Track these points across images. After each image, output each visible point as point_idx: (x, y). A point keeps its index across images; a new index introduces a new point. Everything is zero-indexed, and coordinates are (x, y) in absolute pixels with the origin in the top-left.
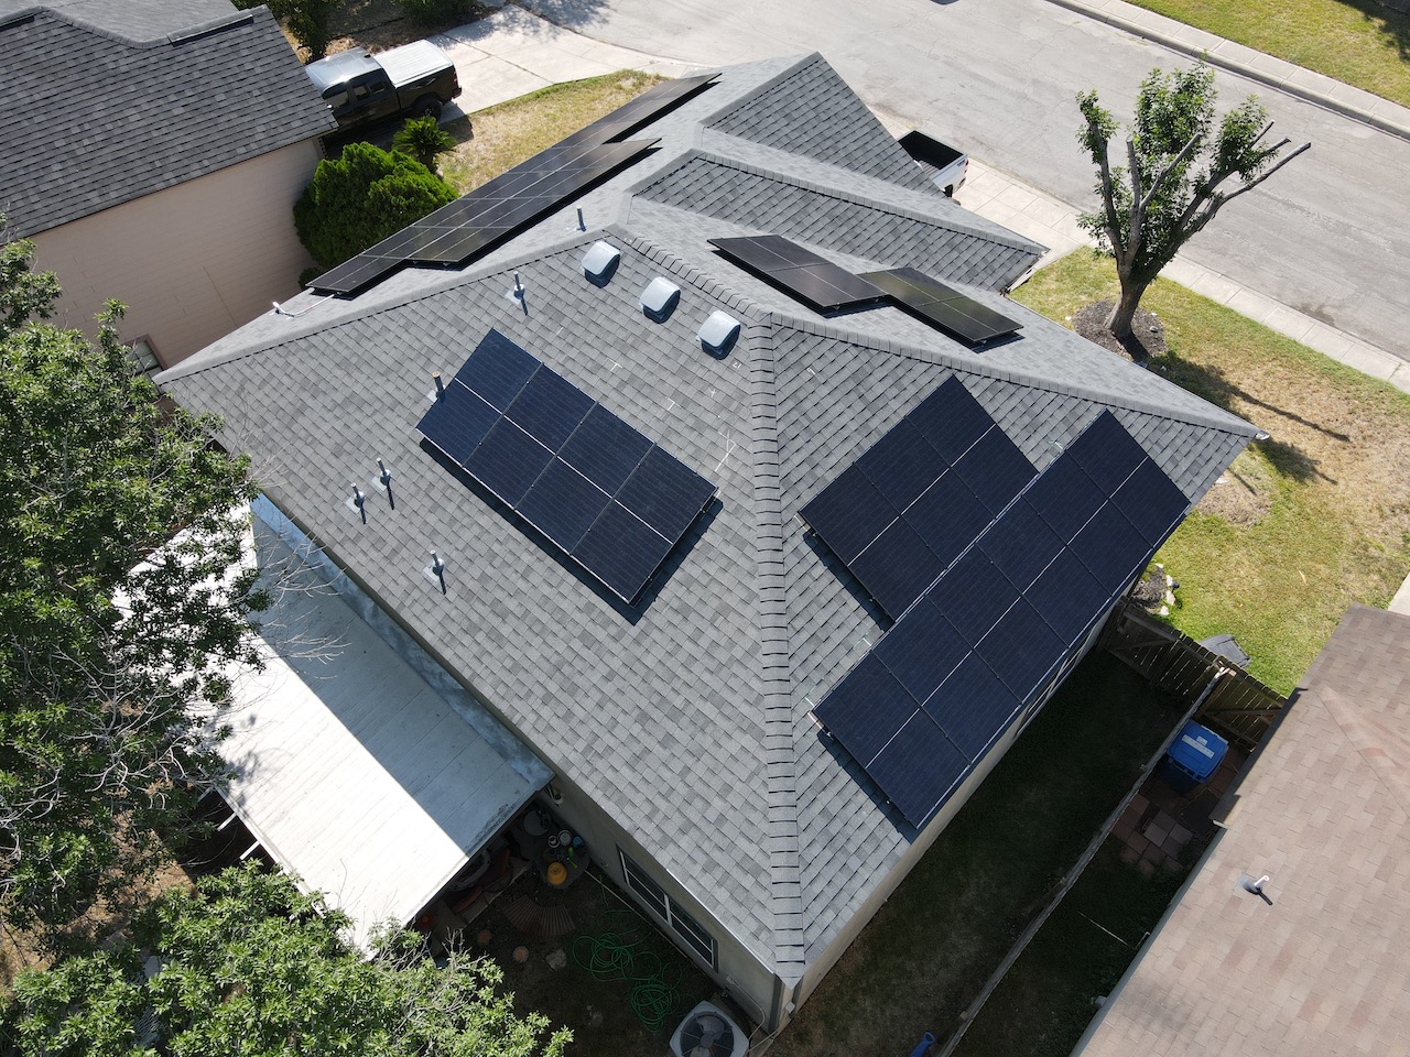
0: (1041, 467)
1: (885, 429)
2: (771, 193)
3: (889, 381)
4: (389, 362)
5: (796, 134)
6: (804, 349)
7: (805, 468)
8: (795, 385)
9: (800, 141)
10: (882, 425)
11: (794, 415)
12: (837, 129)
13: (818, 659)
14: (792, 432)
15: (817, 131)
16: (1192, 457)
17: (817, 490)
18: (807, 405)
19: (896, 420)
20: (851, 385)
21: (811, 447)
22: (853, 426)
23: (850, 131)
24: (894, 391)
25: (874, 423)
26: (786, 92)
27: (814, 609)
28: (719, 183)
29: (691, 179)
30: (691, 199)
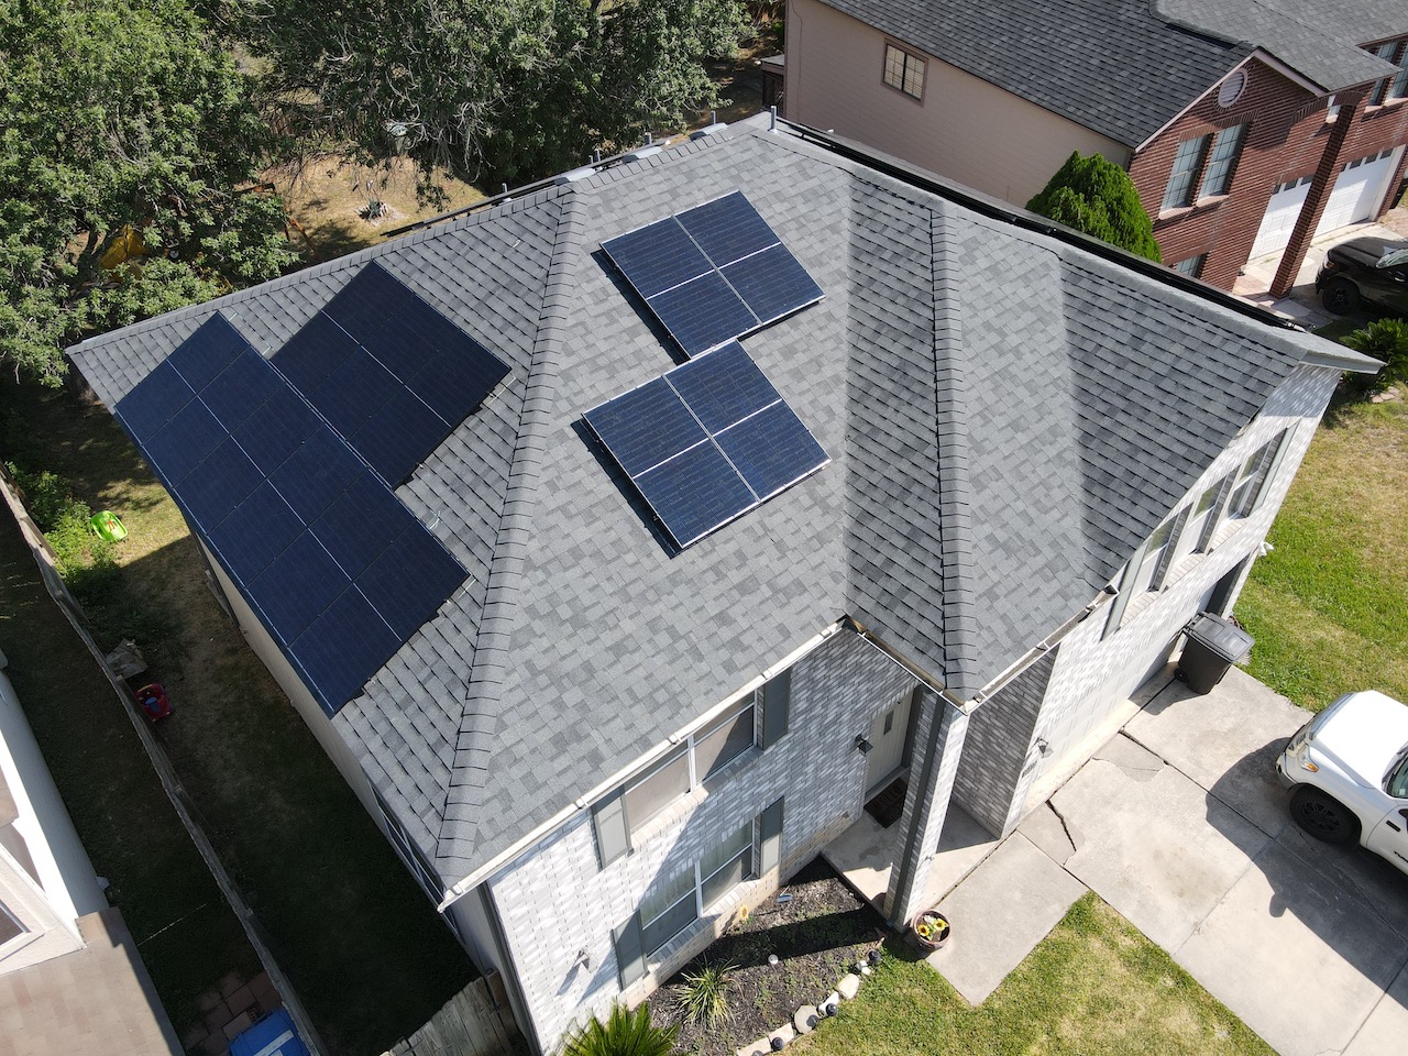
0: (402, 493)
1: (458, 322)
2: (913, 294)
3: (510, 316)
5: (1110, 358)
6: (540, 231)
7: (420, 264)
8: (501, 234)
9: (1099, 365)
10: (462, 318)
11: (470, 241)
12: (1154, 407)
13: (263, 315)
14: (453, 243)
15: (1131, 382)
16: (410, 737)
17: (400, 277)
18: (481, 249)
19: (468, 330)
20: (504, 281)
22: (459, 293)
23: (1161, 426)
24: (498, 323)
25: (464, 312)
26: (1185, 328)
27: (301, 303)
28: (903, 239)
29: (896, 214)
30: (868, 222)
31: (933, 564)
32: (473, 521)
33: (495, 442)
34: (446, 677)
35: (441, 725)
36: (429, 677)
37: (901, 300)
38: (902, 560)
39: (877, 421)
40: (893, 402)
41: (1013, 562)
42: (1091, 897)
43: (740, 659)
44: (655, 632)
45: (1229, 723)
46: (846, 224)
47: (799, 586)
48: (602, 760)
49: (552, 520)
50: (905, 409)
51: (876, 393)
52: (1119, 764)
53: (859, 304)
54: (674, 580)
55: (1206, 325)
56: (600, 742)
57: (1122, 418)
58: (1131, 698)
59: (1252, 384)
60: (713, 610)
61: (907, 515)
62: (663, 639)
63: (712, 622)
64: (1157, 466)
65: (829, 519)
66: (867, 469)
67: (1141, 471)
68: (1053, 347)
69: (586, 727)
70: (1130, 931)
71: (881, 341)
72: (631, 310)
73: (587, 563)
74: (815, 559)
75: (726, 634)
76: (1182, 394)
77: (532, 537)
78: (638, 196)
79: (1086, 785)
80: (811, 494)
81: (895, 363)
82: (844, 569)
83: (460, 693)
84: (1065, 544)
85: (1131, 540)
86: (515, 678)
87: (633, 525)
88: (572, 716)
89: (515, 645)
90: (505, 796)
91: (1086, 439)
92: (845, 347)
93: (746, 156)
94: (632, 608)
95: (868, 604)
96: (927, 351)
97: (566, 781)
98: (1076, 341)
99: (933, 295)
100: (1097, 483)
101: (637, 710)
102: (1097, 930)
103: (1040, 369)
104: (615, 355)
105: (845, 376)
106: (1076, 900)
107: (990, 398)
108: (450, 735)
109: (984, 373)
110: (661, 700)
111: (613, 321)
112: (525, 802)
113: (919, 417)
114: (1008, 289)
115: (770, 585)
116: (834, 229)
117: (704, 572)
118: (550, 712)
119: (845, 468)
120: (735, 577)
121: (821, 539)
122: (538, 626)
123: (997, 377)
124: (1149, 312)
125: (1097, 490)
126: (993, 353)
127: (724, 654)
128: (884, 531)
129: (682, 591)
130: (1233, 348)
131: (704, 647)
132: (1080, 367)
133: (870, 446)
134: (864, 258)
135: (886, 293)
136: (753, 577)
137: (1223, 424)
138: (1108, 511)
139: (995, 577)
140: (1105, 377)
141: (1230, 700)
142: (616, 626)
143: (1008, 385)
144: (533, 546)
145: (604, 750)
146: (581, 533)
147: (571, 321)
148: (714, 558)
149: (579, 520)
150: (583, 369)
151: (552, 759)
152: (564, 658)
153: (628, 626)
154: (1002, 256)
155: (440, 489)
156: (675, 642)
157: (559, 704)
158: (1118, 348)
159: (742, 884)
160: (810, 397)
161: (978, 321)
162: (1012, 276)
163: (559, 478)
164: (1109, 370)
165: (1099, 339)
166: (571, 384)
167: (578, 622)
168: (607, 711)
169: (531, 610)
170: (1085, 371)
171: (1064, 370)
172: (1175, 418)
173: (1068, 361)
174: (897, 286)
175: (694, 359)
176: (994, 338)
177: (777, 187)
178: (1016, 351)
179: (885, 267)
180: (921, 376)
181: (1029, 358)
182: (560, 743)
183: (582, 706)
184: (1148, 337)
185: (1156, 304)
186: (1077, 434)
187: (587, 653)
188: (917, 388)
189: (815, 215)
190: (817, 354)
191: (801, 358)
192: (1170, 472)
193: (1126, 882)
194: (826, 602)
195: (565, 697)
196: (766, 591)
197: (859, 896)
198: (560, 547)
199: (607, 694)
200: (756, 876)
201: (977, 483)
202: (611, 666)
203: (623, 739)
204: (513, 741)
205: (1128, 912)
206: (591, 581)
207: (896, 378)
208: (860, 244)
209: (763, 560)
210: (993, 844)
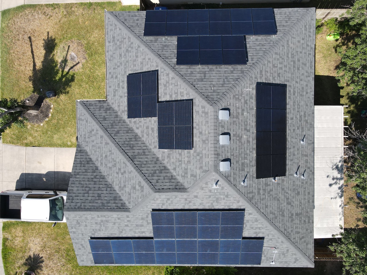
0: (175, 37)
3: (194, 75)
4: (276, 202)
5: (103, 189)
6: (209, 94)
7: (235, 72)
8: (220, 88)
9: (104, 186)
10: (205, 68)
11: (227, 83)
12: (87, 183)
14: (231, 80)
15: (95, 186)
16: (132, 18)
18: (221, 83)
20: (205, 80)
21: (229, 75)
22: (213, 72)
23: (84, 179)
24: (194, 72)
25: (207, 70)
26: (91, 204)
28: (156, 178)
29: (165, 184)
30: (170, 178)
31: (98, 117)
37: (145, 163)
38: (104, 114)
39: (128, 134)
40: (128, 140)
41: (89, 131)
43: (110, 76)
46: (174, 174)
49: (144, 55)
50: (125, 140)
51: (133, 140)
53: (154, 156)
54: (125, 72)
55: (87, 207)
56: (111, 44)
57: (92, 177)
59: (71, 198)
60: (118, 76)
61: (108, 122)
62: (119, 64)
64: (80, 171)
65: (121, 111)
67: (83, 168)
68: (115, 183)
69: (114, 43)
71: (142, 151)
73: (135, 58)
74: (117, 102)
75: (114, 76)
76: (84, 188)
77: (143, 50)
78: (204, 123)
81: (134, 148)
82: (113, 106)
84: (86, 144)
85: (77, 154)
88: (116, 41)
89: (129, 38)
91: (97, 168)
92: (148, 145)
93: (204, 163)
96: (129, 154)
98: (112, 189)
99: (138, 168)
100: (89, 161)
101: (112, 53)
103: (113, 175)
104: (168, 89)
105: (143, 139)
107: (113, 156)
109: (117, 160)
111: (175, 93)
113: (120, 140)
114: (130, 186)
115: (117, 90)
116: (175, 169)
120: (121, 84)
121: (119, 106)
122: (130, 43)
123: (115, 163)
124: (101, 204)
125: (89, 160)
126: (120, 168)
127: (112, 73)
128: (111, 117)
130: (79, 204)
133: (126, 129)
134: (163, 168)
135: (150, 162)
137: (72, 186)
138: (84, 157)
139: (89, 125)
140: (101, 184)
143: (113, 163)
144: (141, 50)
146: (140, 60)
147: (179, 83)
148: (125, 82)
149: (142, 61)
151: (112, 35)
153: (123, 59)
154: (137, 194)
155: (169, 44)
157: (118, 40)
158: (102, 192)
160: (142, 126)
161: (127, 171)
162: (132, 192)
163: (150, 61)
164: (101, 186)
165: (108, 192)
166: (166, 75)
167: (127, 50)
168: (114, 48)
170: (106, 183)
171: (109, 180)
172: (82, 182)
173: (111, 183)
174: (148, 165)
176: (122, 171)
177: (192, 164)
178: (117, 173)
179: (155, 168)
180: (127, 148)
181: (116, 175)
182: (114, 37)
183: (116, 44)
184: (97, 198)
185: (100, 207)
186: (99, 168)
187: (123, 49)
188: (125, 145)
189: (180, 168)
190: (149, 136)
191: (150, 132)
192: (77, 171)
195: (119, 42)
196: (117, 88)
198: (139, 54)
199: (116, 49)
201: (102, 137)
204: (117, 30)
207: (132, 145)
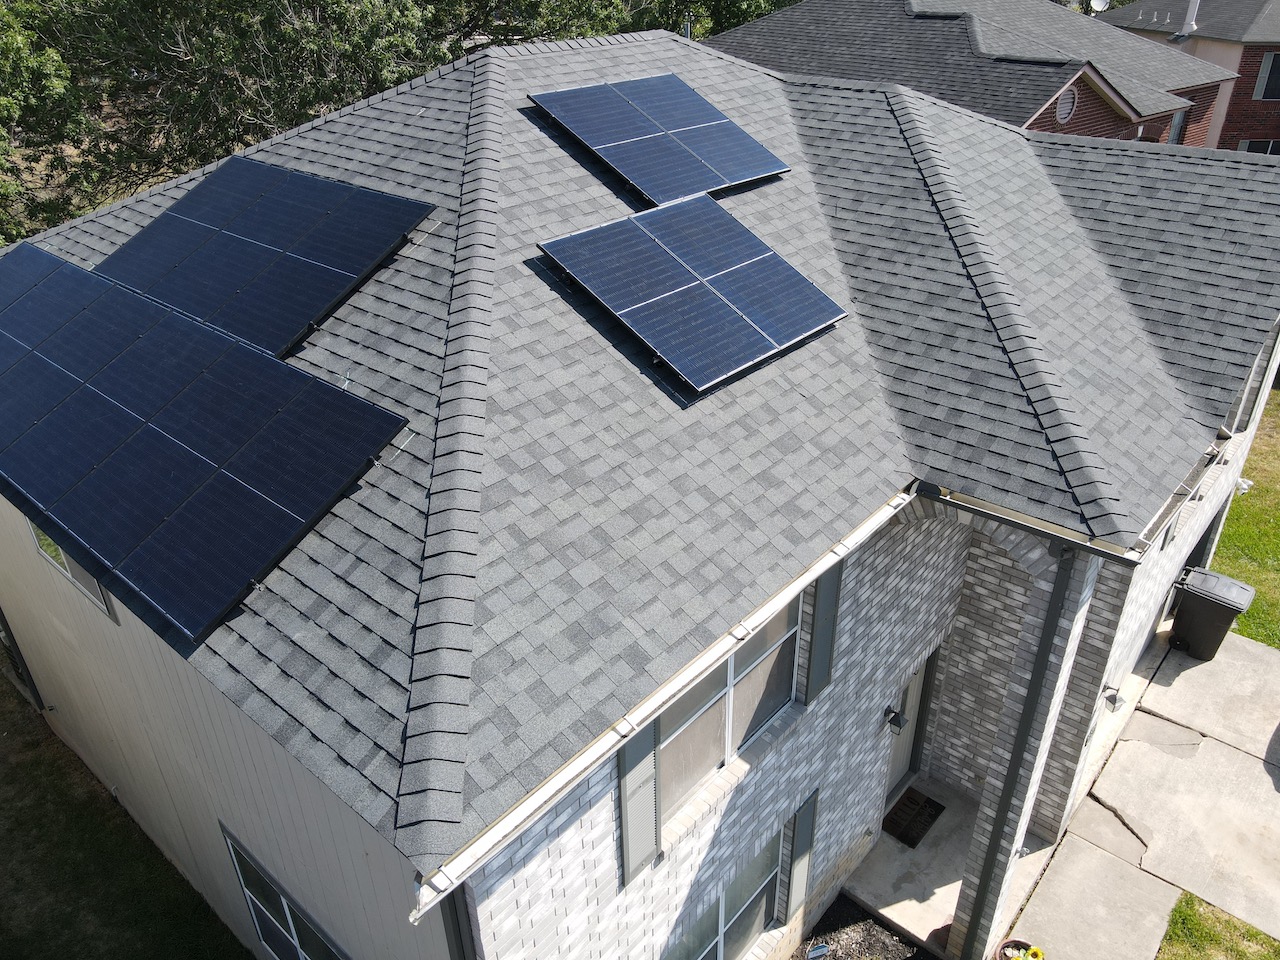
2: (890, 161)
3: (424, 171)
6: (449, 95)
7: (295, 153)
8: (399, 108)
11: (360, 122)
12: (1199, 243)
13: (86, 240)
15: (1160, 226)
18: (375, 125)
20: (411, 144)
22: (350, 165)
23: (1217, 258)
24: (409, 180)
28: (860, 121)
30: (813, 113)
31: (1017, 404)
32: (399, 372)
33: (423, 287)
34: (383, 561)
35: (383, 626)
36: (353, 567)
37: (876, 169)
38: (972, 406)
39: (886, 279)
40: (900, 258)
41: (1110, 399)
42: (1189, 900)
43: (803, 527)
44: (685, 494)
45: (1248, 687)
46: (789, 118)
47: (852, 448)
48: (648, 659)
49: (516, 359)
51: (875, 253)
52: (1152, 742)
54: (693, 433)
56: (639, 633)
57: (1164, 259)
58: (1135, 671)
60: (753, 468)
61: (960, 359)
62: (698, 503)
63: (754, 484)
64: (1229, 295)
65: (861, 377)
66: (890, 325)
67: (1212, 303)
68: (1054, 208)
69: (613, 615)
70: (1251, 935)
71: (865, 207)
72: (575, 163)
73: (574, 411)
74: (860, 417)
75: (777, 497)
77: (492, 377)
78: (562, 69)
79: (1126, 770)
80: (832, 350)
82: (897, 429)
83: (409, 577)
84: (1155, 384)
85: (1234, 371)
86: (495, 549)
87: (626, 370)
88: (590, 599)
89: (490, 505)
90: (503, 718)
91: (1126, 285)
92: (823, 218)
93: (670, 55)
94: (645, 464)
95: (944, 463)
96: (928, 206)
97: (600, 690)
98: (1075, 202)
99: (914, 158)
100: (1161, 324)
101: (683, 590)
102: (1214, 940)
103: (1051, 225)
104: (565, 201)
105: (831, 243)
106: (1172, 905)
107: (1013, 245)
108: (399, 634)
109: (996, 222)
110: (712, 578)
111: (556, 170)
112: (538, 728)
113: (937, 265)
114: (988, 157)
115: (814, 443)
116: (778, 121)
117: (729, 426)
118: (554, 595)
119: (861, 329)
120: (771, 433)
121: (858, 397)
122: (517, 481)
123: (1011, 228)
124: (1150, 165)
125: (1164, 330)
126: (998, 207)
127: (781, 522)
128: (935, 382)
129: (707, 447)
130: (1267, 177)
131: (752, 511)
132: (1091, 224)
133: (885, 303)
134: (818, 143)
135: (856, 166)
136: (791, 434)
138: (1189, 347)
139: (1098, 412)
140: (1125, 227)
141: (1239, 664)
142: (629, 484)
143: (1026, 236)
144: (496, 386)
145: (646, 644)
146: (560, 377)
147: (505, 164)
148: (737, 411)
150: (527, 209)
151: (571, 659)
152: (563, 523)
153: (646, 485)
154: (970, 131)
155: (347, 350)
156: (713, 505)
157: (567, 583)
158: (1129, 201)
159: (764, 935)
161: (971, 179)
165: (1103, 196)
166: (516, 222)
167: (574, 478)
168: (640, 592)
169: (504, 461)
170: (1099, 226)
171: (1074, 227)
172: (1229, 248)
173: (1075, 220)
175: (662, 206)
176: (993, 195)
177: (709, 83)
178: (1020, 208)
179: (846, 146)
180: (926, 229)
182: (581, 636)
183: (601, 585)
184: (1160, 184)
187: (595, 517)
189: (756, 108)
190: (794, 222)
193: (1221, 876)
194: (887, 465)
195: (575, 573)
196: (812, 450)
197: (907, 939)
198: (536, 390)
199: (636, 570)
200: (781, 922)
201: (1036, 318)
202: (633, 533)
203: (673, 630)
204: (506, 636)
205: (1240, 911)
206: (583, 430)
207: (895, 235)
208: (810, 133)
209: (798, 417)
210: (1049, 850)
